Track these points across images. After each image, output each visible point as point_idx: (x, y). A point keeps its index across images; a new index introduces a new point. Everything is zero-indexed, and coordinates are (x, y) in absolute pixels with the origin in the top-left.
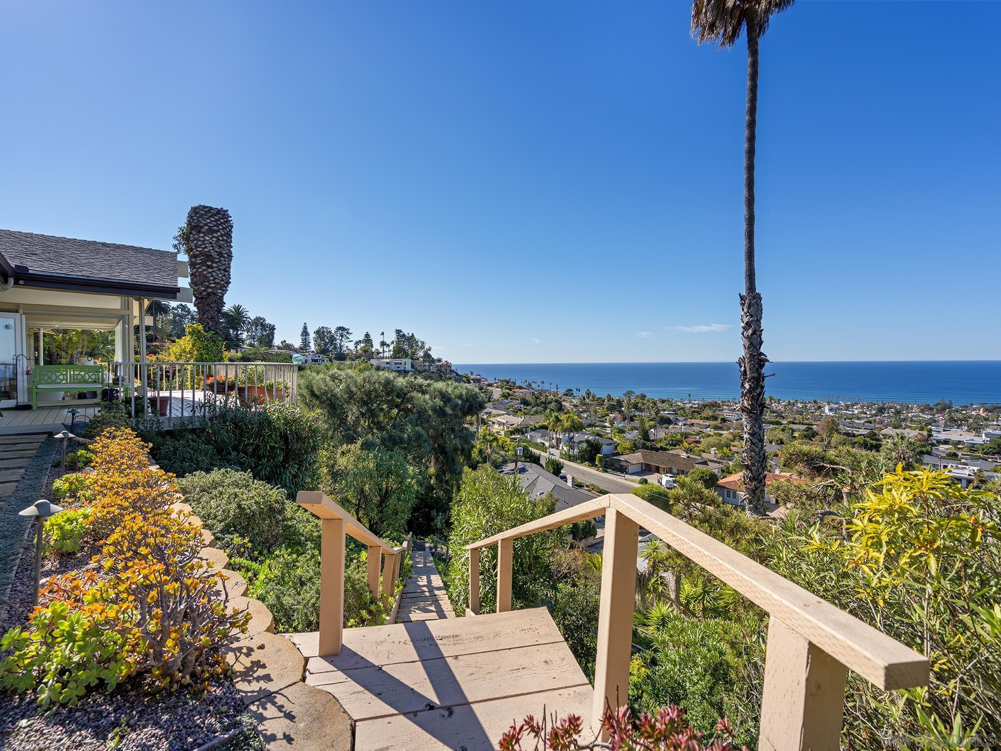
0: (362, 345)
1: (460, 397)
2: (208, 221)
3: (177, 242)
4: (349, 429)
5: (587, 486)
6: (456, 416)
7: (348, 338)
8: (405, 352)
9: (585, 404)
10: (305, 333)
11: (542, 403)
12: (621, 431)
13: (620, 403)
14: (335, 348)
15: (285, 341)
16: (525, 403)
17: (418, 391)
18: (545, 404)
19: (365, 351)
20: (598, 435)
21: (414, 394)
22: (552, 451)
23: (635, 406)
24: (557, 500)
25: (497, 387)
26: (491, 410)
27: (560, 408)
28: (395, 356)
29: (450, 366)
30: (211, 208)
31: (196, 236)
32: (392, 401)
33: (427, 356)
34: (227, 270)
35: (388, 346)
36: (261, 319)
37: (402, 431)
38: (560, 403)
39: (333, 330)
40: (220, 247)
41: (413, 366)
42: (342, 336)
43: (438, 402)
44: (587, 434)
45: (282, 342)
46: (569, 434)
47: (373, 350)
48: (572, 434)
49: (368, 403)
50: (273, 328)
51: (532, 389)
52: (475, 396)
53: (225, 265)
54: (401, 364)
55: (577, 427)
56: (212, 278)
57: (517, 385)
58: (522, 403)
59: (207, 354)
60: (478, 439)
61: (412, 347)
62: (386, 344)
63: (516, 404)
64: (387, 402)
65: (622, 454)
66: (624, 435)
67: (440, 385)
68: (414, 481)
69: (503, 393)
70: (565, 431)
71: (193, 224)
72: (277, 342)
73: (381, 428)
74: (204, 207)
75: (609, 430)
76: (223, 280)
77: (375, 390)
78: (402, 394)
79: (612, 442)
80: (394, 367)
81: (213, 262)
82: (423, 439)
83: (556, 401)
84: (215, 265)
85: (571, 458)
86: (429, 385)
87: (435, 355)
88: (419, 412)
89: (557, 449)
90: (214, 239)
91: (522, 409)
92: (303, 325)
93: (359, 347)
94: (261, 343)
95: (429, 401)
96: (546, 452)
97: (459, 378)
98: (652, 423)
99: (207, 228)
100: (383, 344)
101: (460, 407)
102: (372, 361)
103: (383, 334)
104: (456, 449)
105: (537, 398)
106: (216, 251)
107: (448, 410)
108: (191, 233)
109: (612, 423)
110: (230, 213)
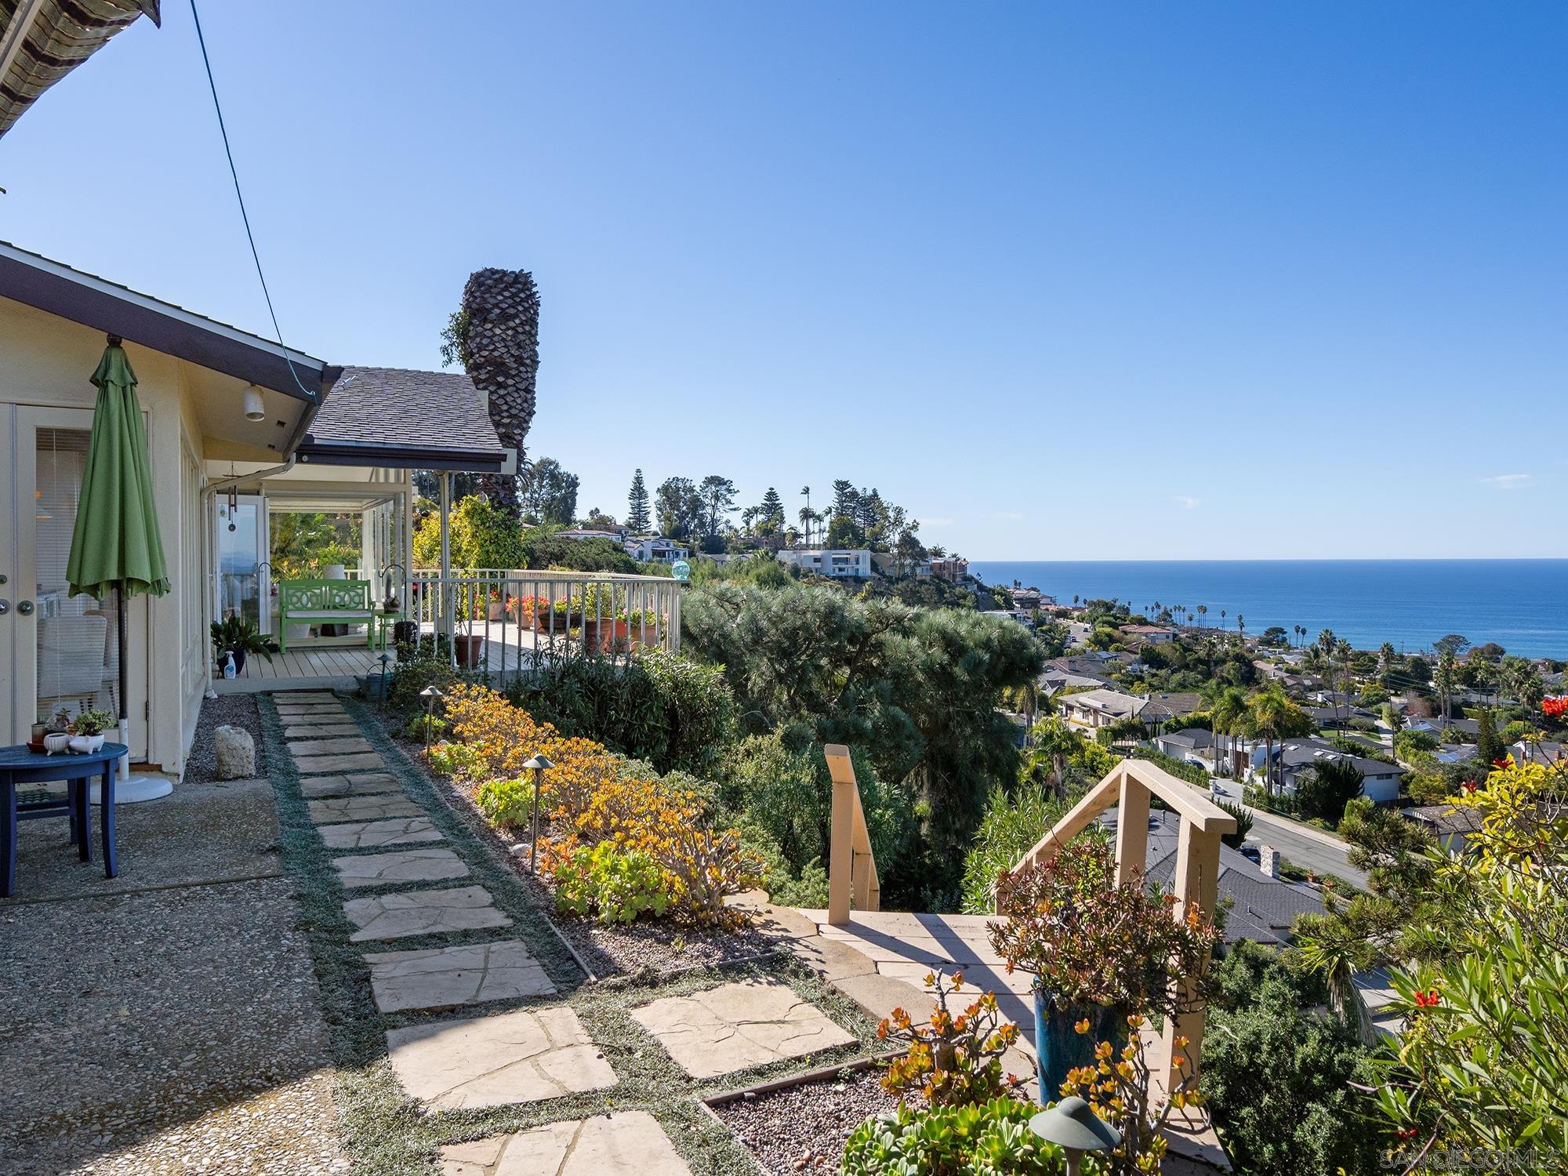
0: (761, 517)
1: (987, 644)
2: (500, 298)
3: (447, 343)
4: (753, 706)
5: (1316, 879)
6: (977, 686)
7: (729, 502)
8: (856, 535)
9: (1318, 669)
10: (638, 492)
11: (1199, 661)
12: (1424, 744)
13: (1422, 670)
14: (702, 525)
15: (597, 510)
16: (1153, 659)
17: (894, 629)
18: (1208, 666)
19: (767, 532)
20: (1354, 750)
21: (887, 636)
22: (1223, 783)
23: (1469, 678)
24: (1231, 906)
25: (1081, 620)
26: (1064, 676)
27: (1250, 677)
28: (833, 544)
29: (963, 568)
30: (504, 273)
31: (480, 329)
32: (839, 650)
33: (909, 543)
34: (529, 391)
35: (819, 519)
36: (551, 463)
37: (862, 712)
38: (1249, 664)
39: (697, 484)
40: (519, 346)
41: (874, 566)
42: (717, 498)
43: (938, 654)
44: (1321, 746)
45: (592, 513)
46: (1270, 744)
47: (785, 528)
48: (1277, 745)
49: (791, 654)
50: (573, 483)
51: (1174, 625)
52: (1020, 644)
53: (527, 379)
54: (846, 561)
55: (1292, 727)
56: (505, 407)
57: (1133, 614)
58: (1144, 662)
59: (497, 552)
60: (1030, 743)
61: (872, 522)
62: (813, 515)
63: (1130, 663)
64: (827, 652)
65: (1422, 805)
66: (1434, 754)
67: (943, 617)
68: (890, 812)
69: (1096, 635)
70: (1257, 735)
71: (474, 306)
72: (581, 513)
73: (816, 706)
74: (493, 272)
75: (1387, 740)
76: (522, 410)
77: (805, 627)
78: (860, 636)
79: (1391, 769)
80: (831, 569)
81: (507, 376)
82: (906, 732)
83: (1238, 658)
84: (510, 382)
85: (1273, 805)
86: (917, 618)
87: (926, 540)
88: (896, 676)
89: (1236, 780)
90: (510, 332)
91: (1146, 675)
92: (634, 474)
93: (753, 523)
94: (549, 516)
95: (919, 653)
96: (1207, 786)
97: (986, 598)
98: (1518, 725)
99: (497, 311)
100: (807, 514)
101: (985, 667)
102: (782, 555)
103: (807, 491)
104: (977, 761)
105: (1186, 650)
106: (512, 355)
107: (959, 672)
108: (471, 323)
109: (1397, 721)
110: (535, 278)
